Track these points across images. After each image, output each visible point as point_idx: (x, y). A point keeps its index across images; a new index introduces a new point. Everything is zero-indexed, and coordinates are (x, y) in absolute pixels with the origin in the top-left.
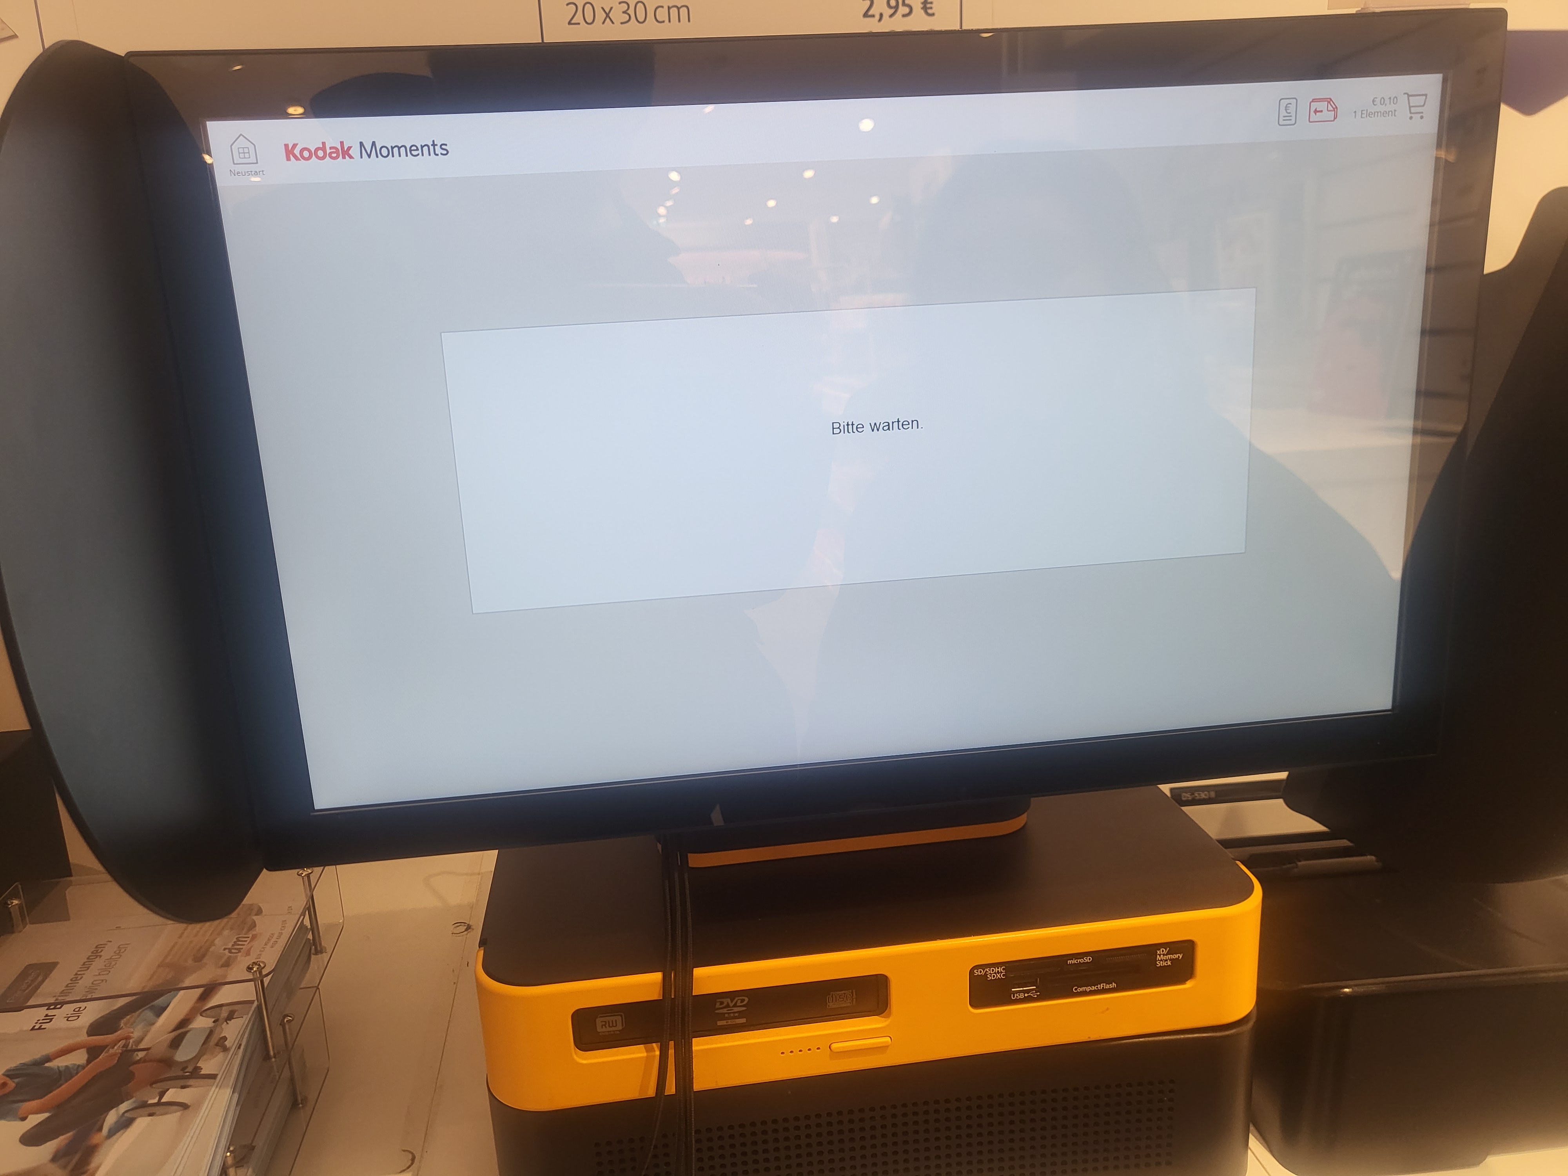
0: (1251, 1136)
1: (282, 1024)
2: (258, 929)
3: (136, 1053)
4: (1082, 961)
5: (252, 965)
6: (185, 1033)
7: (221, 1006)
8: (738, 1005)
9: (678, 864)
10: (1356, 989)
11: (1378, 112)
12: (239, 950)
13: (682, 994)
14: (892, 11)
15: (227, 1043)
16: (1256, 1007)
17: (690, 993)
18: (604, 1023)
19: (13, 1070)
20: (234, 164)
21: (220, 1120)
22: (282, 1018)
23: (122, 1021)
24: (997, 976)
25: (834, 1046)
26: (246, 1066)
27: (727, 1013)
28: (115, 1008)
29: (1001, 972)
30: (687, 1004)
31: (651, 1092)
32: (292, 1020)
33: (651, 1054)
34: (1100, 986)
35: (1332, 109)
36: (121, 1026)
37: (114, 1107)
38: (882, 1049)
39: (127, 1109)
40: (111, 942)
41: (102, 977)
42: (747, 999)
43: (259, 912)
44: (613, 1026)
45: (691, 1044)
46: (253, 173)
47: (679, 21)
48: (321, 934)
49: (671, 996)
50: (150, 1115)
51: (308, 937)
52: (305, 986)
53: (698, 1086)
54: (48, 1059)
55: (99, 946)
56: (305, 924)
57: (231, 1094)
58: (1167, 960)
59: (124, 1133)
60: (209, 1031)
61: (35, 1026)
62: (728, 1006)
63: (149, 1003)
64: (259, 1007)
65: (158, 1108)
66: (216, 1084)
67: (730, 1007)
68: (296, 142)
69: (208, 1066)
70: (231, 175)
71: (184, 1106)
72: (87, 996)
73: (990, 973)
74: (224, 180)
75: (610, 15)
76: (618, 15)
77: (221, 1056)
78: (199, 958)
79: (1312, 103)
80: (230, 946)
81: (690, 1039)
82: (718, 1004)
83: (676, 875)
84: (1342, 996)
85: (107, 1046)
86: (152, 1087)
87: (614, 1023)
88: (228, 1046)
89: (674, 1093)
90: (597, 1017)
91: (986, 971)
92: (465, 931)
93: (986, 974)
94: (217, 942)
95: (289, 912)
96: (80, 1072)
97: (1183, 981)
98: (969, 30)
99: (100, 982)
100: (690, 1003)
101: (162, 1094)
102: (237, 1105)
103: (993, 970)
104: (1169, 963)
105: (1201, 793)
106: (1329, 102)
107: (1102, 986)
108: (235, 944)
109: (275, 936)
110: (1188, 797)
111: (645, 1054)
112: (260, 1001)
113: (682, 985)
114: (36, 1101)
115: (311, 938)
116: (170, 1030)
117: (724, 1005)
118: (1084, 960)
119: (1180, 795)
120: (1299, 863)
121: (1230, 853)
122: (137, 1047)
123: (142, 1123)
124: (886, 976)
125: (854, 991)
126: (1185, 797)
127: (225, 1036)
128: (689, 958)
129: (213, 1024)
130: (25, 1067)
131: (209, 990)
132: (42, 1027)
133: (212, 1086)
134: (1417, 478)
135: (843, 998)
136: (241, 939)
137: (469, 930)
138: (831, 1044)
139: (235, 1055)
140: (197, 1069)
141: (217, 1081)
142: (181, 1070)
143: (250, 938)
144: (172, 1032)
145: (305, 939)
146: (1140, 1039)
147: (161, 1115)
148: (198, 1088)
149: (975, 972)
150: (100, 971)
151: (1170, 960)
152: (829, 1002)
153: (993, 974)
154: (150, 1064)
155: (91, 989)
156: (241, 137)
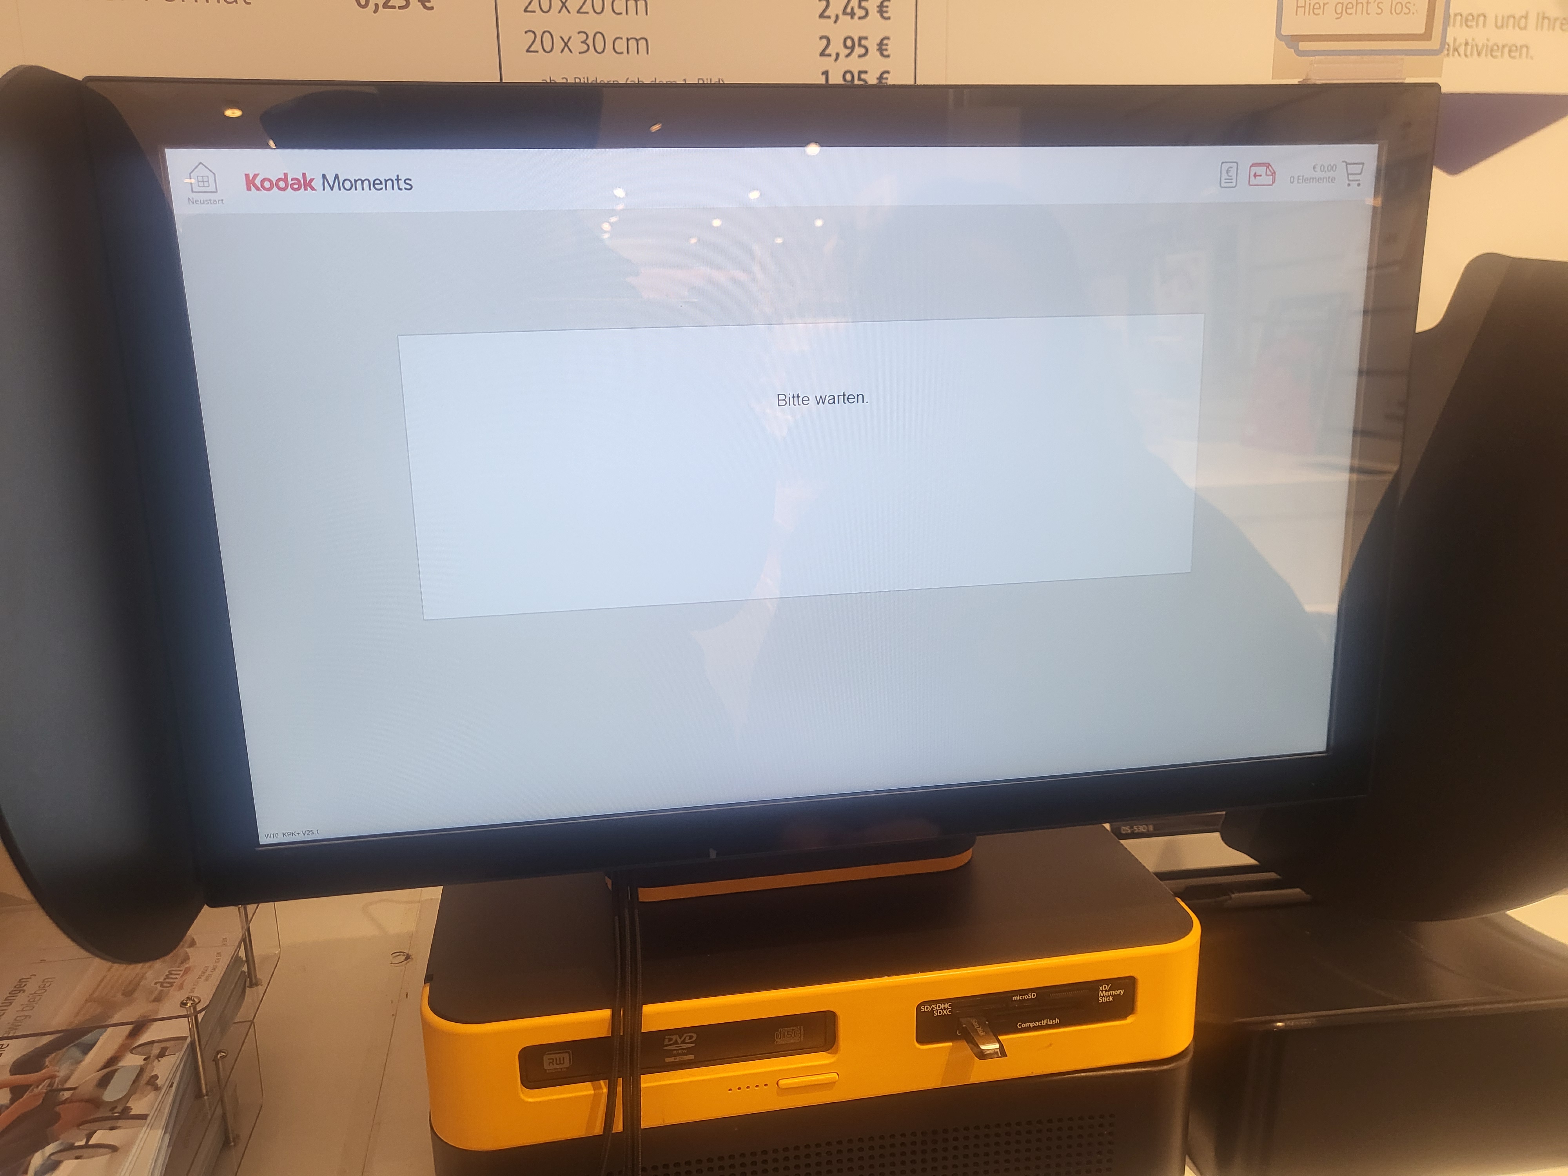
0: (1187, 1168)
1: (216, 1061)
2: (190, 963)
3: (62, 1092)
4: (1026, 997)
5: (186, 1000)
6: (115, 1071)
7: (152, 1043)
8: (686, 1041)
9: (628, 898)
10: (1288, 1023)
11: (1313, 179)
12: (172, 984)
13: (631, 1030)
14: (848, 51)
15: (159, 1082)
16: (1193, 1043)
17: (639, 1030)
18: (551, 1061)
20: (193, 192)
22: (215, 1054)
23: (47, 1059)
24: (943, 1012)
25: (782, 1082)
26: (178, 1104)
27: (675, 1050)
28: (38, 1046)
29: (948, 1009)
30: (636, 1041)
31: (598, 1130)
32: (226, 1057)
33: (600, 1091)
35: (1271, 174)
36: (46, 1064)
37: (39, 1150)
38: (830, 1085)
39: (53, 1151)
40: (35, 975)
41: (26, 1013)
42: (695, 1036)
43: (194, 944)
44: (560, 1063)
45: (639, 1081)
46: (212, 202)
47: (638, 53)
48: (256, 965)
49: (620, 1033)
50: (77, 1158)
51: (243, 970)
52: (238, 1021)
53: (646, 1123)
55: (22, 981)
56: (241, 955)
57: (163, 1134)
58: (1109, 996)
60: (139, 1069)
62: (676, 1043)
63: (75, 1041)
64: (192, 1044)
65: (84, 1150)
66: (146, 1125)
67: (679, 1044)
69: (138, 1106)
70: (189, 203)
71: (113, 1149)
72: (9, 1033)
73: (937, 1010)
75: (569, 44)
76: (576, 45)
77: (152, 1095)
78: (129, 992)
79: (1252, 168)
80: (161, 980)
81: (639, 1076)
82: (667, 1040)
83: (627, 911)
84: (1275, 1030)
85: (31, 1085)
86: (79, 1129)
87: (562, 1060)
88: (159, 1086)
89: (622, 1131)
90: (545, 1056)
91: (933, 1008)
92: (406, 962)
93: (932, 1010)
94: (148, 977)
95: (225, 945)
96: (4, 1112)
97: (1123, 1017)
99: (24, 1018)
100: (639, 1041)
101: (89, 1136)
102: (168, 1146)
103: (939, 1007)
104: (1111, 999)
105: (1141, 829)
106: (1267, 167)
107: (1045, 1022)
108: (167, 977)
109: (209, 970)
110: (1128, 831)
111: (592, 1092)
112: (193, 1036)
113: (631, 1022)
115: (246, 970)
116: (98, 1068)
117: (673, 1041)
118: (1029, 997)
119: (1120, 829)
120: (1233, 895)
121: (1167, 886)
122: (63, 1086)
123: (69, 1165)
124: (834, 1013)
125: (802, 1027)
126: (1124, 830)
127: (156, 1075)
128: (638, 994)
129: (143, 1062)
131: (139, 1027)
133: (143, 1126)
134: (1353, 512)
135: (791, 1035)
136: (173, 972)
137: (409, 960)
138: (778, 1081)
139: (167, 1093)
140: (127, 1109)
141: (148, 1121)
142: (110, 1110)
143: (183, 971)
144: (100, 1071)
145: (241, 971)
146: (1082, 1074)
147: (89, 1158)
148: (128, 1130)
149: (922, 1008)
150: (23, 1006)
151: (1112, 996)
152: (777, 1038)
153: (940, 1011)
154: (77, 1104)
155: (14, 1027)
156: (201, 165)
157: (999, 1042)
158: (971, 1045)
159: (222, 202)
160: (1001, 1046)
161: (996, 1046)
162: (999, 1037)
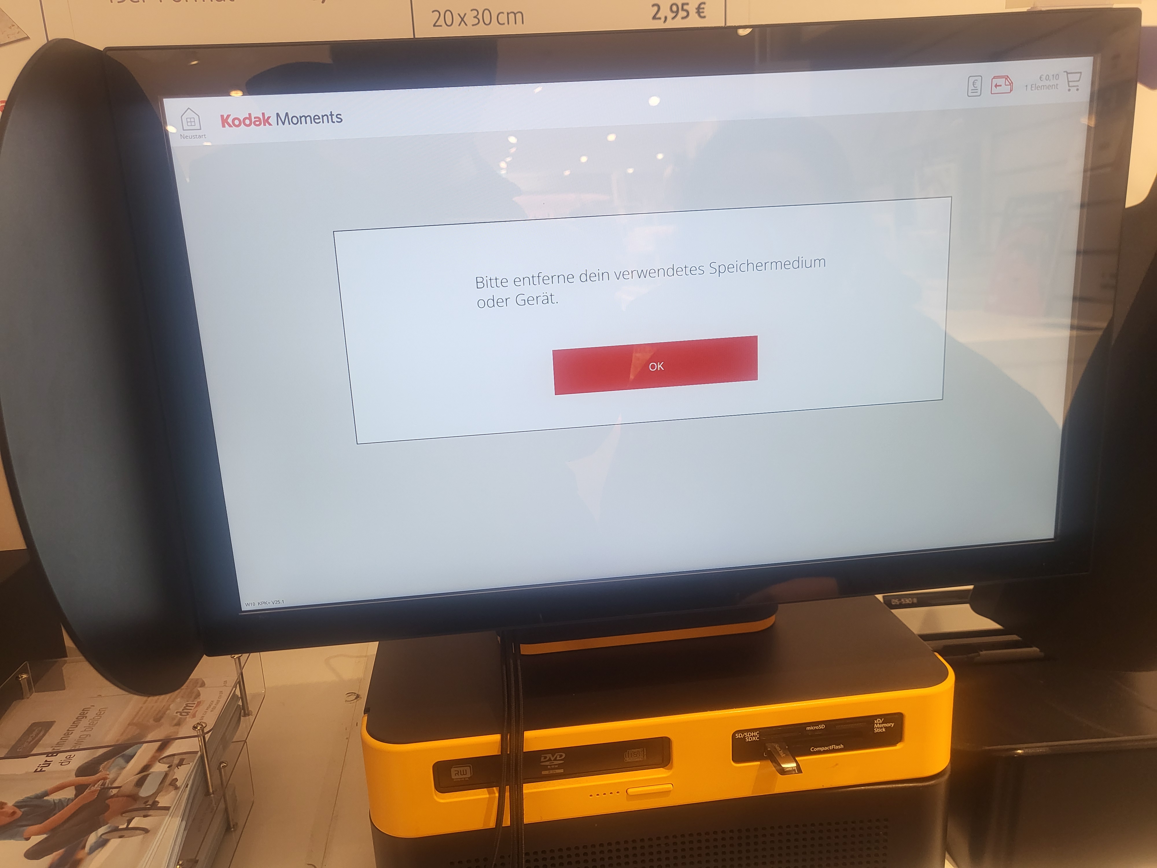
0: (946, 861)
1: (219, 769)
2: (201, 698)
3: (111, 790)
4: (817, 728)
5: (197, 725)
6: (148, 775)
7: (174, 755)
8: (557, 759)
9: (513, 652)
10: (1027, 750)
11: (1044, 86)
12: (188, 713)
13: (515, 750)
14: (674, 15)
15: (178, 784)
16: (950, 764)
17: (522, 750)
18: (457, 772)
19: (20, 802)
20: (184, 130)
21: (171, 842)
22: (218, 764)
24: (753, 738)
25: (630, 791)
26: (192, 800)
27: (549, 765)
28: (96, 756)
29: (756, 736)
30: (519, 758)
31: (492, 824)
32: (226, 766)
33: (492, 795)
34: (831, 747)
35: (1009, 84)
37: (94, 831)
38: (666, 793)
39: (104, 832)
40: (93, 706)
41: (85, 733)
42: (564, 755)
43: (203, 685)
44: (464, 774)
45: (522, 788)
46: (197, 137)
47: (516, 23)
48: (248, 701)
49: (507, 752)
50: (121, 837)
51: (239, 704)
52: (235, 741)
53: (526, 821)
54: (47, 794)
55: (85, 710)
56: (236, 693)
57: (180, 821)
58: (882, 728)
59: (101, 850)
60: (165, 774)
61: (37, 769)
62: (550, 760)
63: (122, 753)
64: (202, 757)
65: (126, 832)
66: (169, 814)
67: (551, 761)
68: (230, 114)
69: (163, 800)
70: (181, 138)
71: (146, 831)
72: (76, 747)
73: (748, 737)
74: (174, 143)
75: (465, 19)
76: (470, 19)
77: (173, 792)
78: (158, 719)
79: (993, 80)
80: (181, 710)
81: (522, 785)
82: (543, 758)
83: (511, 661)
84: (1015, 756)
85: (90, 784)
86: (122, 816)
87: (465, 771)
88: (178, 786)
89: (510, 825)
90: (451, 768)
91: (745, 735)
92: (355, 699)
93: (744, 737)
94: (171, 707)
95: (225, 685)
96: (70, 804)
97: (894, 744)
98: (733, 26)
99: (85, 736)
100: (521, 758)
101: (129, 822)
102: (185, 830)
103: (750, 734)
104: (884, 730)
105: (906, 599)
106: (1006, 79)
107: (832, 747)
108: (185, 708)
109: (215, 703)
110: (897, 602)
111: (488, 796)
112: (202, 751)
113: (515, 744)
114: (38, 825)
115: (241, 704)
116: (137, 772)
117: (547, 759)
118: (819, 727)
119: (890, 601)
120: (981, 653)
121: (929, 645)
122: (112, 785)
123: (114, 843)
124: (669, 739)
125: (645, 749)
126: (894, 602)
127: (176, 778)
128: (521, 724)
129: (167, 769)
130: (29, 800)
131: (165, 744)
132: (43, 770)
133: (167, 815)
134: (1073, 361)
135: (637, 755)
136: (189, 705)
137: (358, 699)
138: (628, 789)
139: (184, 791)
140: (155, 803)
141: (171, 811)
142: (144, 803)
143: (196, 704)
144: (137, 774)
145: (236, 705)
146: (862, 788)
147: (129, 837)
148: (156, 817)
149: (736, 735)
150: (86, 728)
151: (885, 727)
152: (626, 757)
153: (750, 738)
154: (121, 799)
155: (79, 742)
156: (189, 110)
157: (796, 762)
158: (774, 764)
159: (205, 137)
160: (798, 765)
161: (794, 765)
162: (796, 758)
